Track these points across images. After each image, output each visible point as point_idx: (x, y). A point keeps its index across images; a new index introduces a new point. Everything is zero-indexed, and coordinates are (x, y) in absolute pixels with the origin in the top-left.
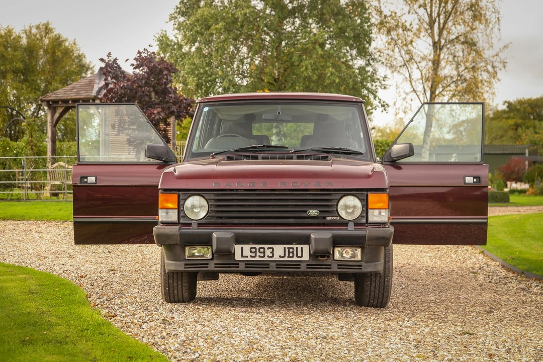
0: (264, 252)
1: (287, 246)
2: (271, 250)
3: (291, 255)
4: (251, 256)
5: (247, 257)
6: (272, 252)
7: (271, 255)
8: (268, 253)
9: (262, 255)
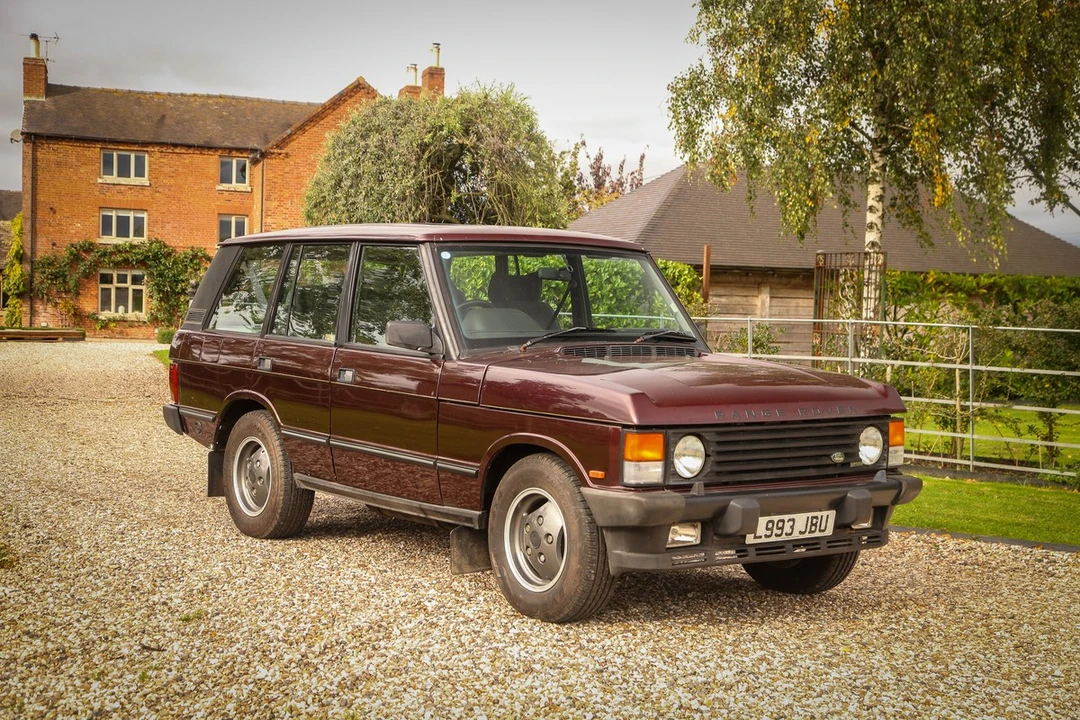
0: (782, 528)
1: (811, 514)
2: (791, 523)
3: (813, 528)
4: (766, 536)
5: (761, 537)
6: (792, 527)
7: (789, 531)
8: (787, 529)
9: (779, 532)
